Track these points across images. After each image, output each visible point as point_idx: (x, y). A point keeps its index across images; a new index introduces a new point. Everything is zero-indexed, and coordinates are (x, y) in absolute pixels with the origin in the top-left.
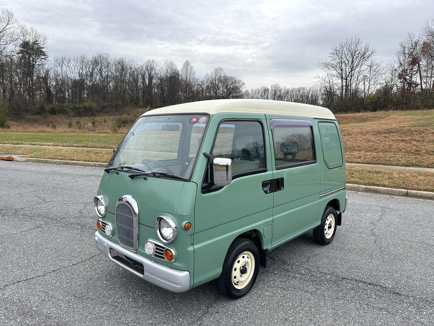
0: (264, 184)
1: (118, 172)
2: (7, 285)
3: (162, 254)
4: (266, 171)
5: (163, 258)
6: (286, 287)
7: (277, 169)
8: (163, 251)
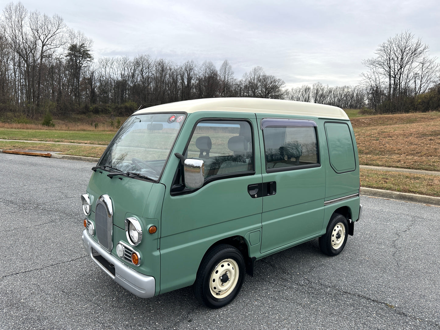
0: (250, 188)
1: (102, 171)
2: (5, 276)
3: (130, 257)
4: (253, 174)
5: (131, 261)
6: (278, 298)
7: (268, 172)
8: (130, 254)
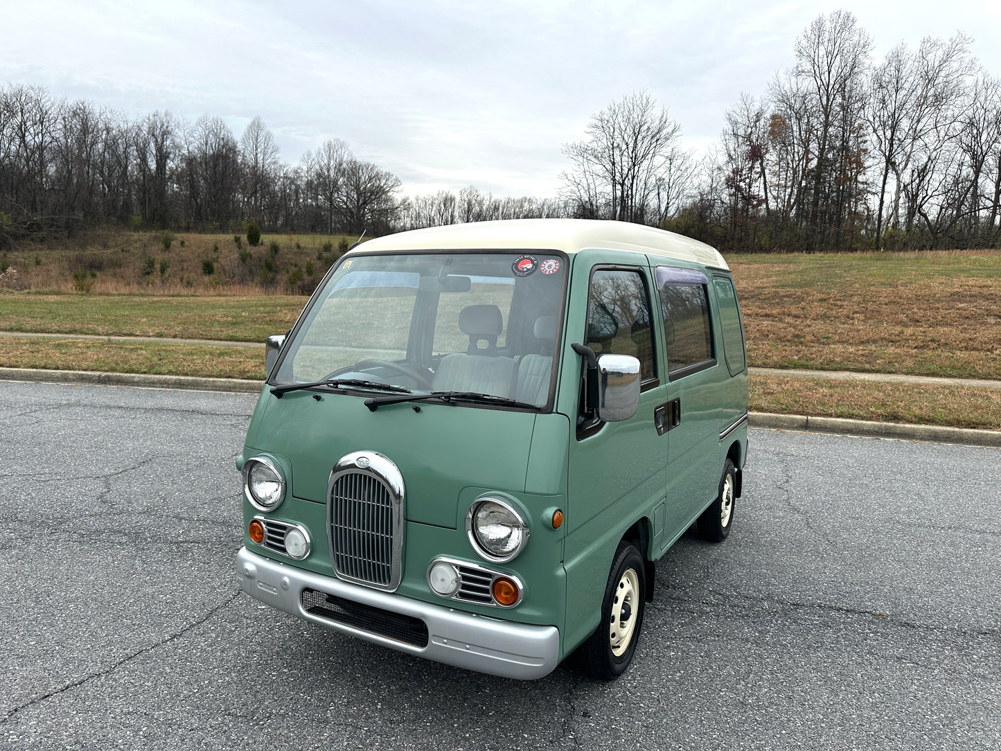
0: (657, 414)
3: (486, 591)
4: (656, 384)
5: (488, 600)
7: (672, 378)
8: (487, 583)
